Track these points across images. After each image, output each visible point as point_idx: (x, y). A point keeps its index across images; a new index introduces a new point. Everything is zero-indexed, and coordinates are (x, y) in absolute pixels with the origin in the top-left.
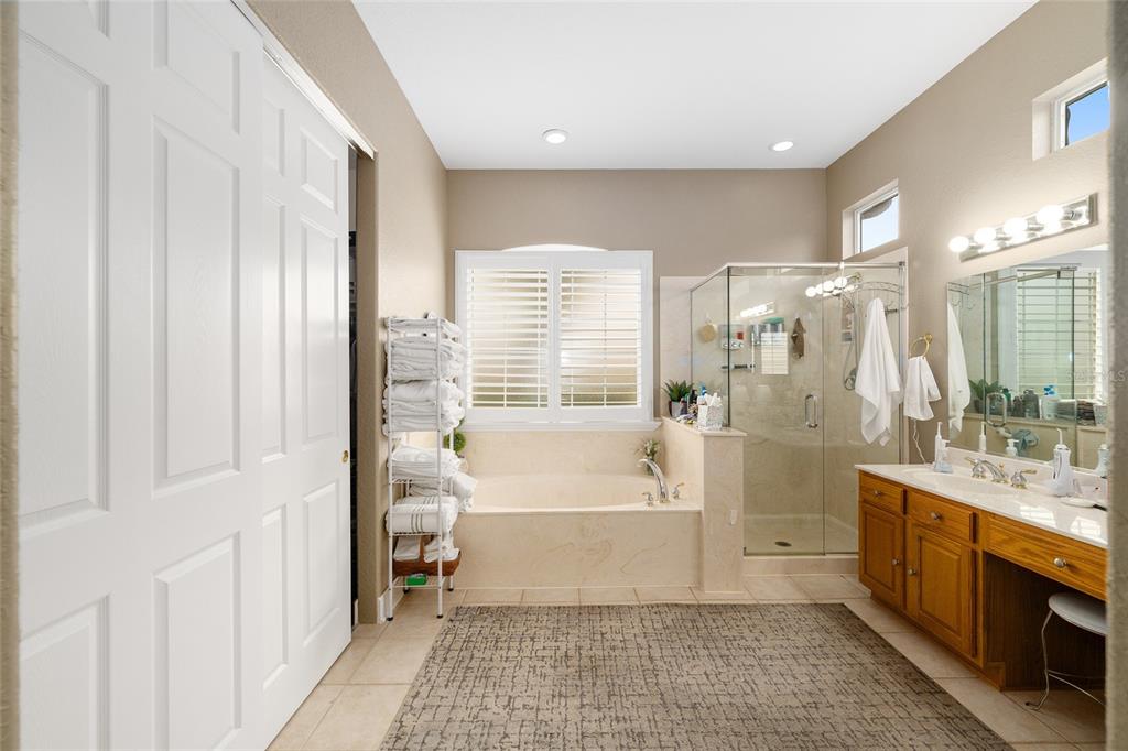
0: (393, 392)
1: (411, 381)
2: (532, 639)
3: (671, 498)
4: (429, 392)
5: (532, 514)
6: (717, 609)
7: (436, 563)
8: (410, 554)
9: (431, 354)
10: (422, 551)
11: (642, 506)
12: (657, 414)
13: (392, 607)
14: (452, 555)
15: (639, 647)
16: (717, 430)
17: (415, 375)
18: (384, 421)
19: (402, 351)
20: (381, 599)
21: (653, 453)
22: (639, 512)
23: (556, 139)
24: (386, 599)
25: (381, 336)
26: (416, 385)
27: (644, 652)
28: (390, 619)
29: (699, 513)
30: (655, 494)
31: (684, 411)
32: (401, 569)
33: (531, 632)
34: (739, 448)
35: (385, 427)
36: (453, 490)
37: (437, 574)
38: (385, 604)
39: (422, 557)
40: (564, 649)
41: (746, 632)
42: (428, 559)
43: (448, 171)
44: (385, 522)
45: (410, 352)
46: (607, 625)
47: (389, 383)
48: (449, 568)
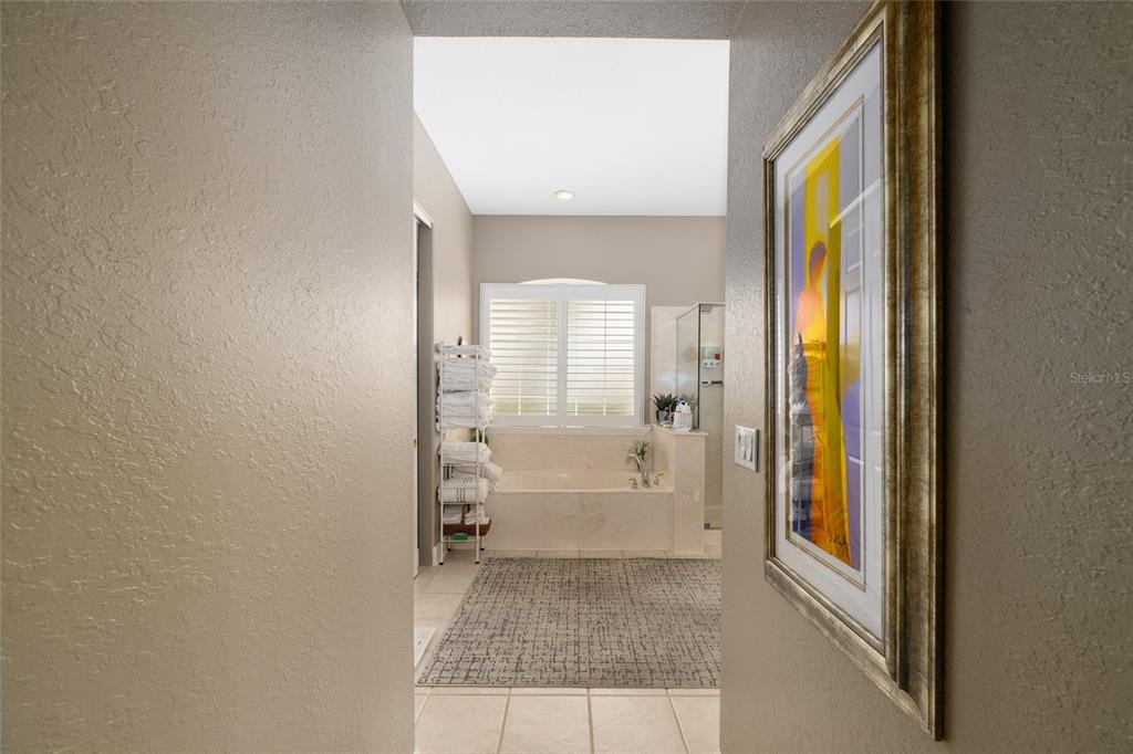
0: (445, 400)
1: (455, 391)
2: (545, 574)
3: (651, 484)
4: (471, 399)
5: (544, 494)
6: (680, 561)
7: (475, 526)
8: (454, 519)
9: (473, 371)
10: (463, 517)
11: (628, 489)
12: (647, 421)
13: (442, 555)
14: (485, 521)
15: (620, 578)
16: (686, 430)
17: (460, 387)
18: (437, 421)
19: (450, 369)
20: (435, 549)
21: (643, 453)
22: (626, 493)
23: (564, 196)
24: (439, 551)
25: (436, 357)
26: (460, 394)
27: (624, 581)
28: (441, 564)
29: (672, 494)
30: (639, 481)
31: (666, 418)
32: (450, 530)
33: (545, 571)
34: (702, 445)
35: (438, 424)
36: (485, 474)
37: (475, 534)
38: (438, 553)
39: (463, 521)
40: (567, 578)
41: (698, 573)
42: (468, 522)
43: (474, 216)
44: (437, 494)
45: (456, 370)
46: (598, 568)
47: (441, 392)
48: (484, 530)
